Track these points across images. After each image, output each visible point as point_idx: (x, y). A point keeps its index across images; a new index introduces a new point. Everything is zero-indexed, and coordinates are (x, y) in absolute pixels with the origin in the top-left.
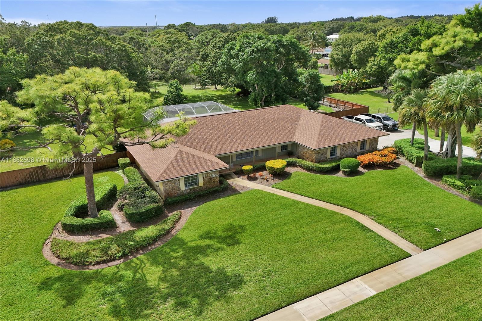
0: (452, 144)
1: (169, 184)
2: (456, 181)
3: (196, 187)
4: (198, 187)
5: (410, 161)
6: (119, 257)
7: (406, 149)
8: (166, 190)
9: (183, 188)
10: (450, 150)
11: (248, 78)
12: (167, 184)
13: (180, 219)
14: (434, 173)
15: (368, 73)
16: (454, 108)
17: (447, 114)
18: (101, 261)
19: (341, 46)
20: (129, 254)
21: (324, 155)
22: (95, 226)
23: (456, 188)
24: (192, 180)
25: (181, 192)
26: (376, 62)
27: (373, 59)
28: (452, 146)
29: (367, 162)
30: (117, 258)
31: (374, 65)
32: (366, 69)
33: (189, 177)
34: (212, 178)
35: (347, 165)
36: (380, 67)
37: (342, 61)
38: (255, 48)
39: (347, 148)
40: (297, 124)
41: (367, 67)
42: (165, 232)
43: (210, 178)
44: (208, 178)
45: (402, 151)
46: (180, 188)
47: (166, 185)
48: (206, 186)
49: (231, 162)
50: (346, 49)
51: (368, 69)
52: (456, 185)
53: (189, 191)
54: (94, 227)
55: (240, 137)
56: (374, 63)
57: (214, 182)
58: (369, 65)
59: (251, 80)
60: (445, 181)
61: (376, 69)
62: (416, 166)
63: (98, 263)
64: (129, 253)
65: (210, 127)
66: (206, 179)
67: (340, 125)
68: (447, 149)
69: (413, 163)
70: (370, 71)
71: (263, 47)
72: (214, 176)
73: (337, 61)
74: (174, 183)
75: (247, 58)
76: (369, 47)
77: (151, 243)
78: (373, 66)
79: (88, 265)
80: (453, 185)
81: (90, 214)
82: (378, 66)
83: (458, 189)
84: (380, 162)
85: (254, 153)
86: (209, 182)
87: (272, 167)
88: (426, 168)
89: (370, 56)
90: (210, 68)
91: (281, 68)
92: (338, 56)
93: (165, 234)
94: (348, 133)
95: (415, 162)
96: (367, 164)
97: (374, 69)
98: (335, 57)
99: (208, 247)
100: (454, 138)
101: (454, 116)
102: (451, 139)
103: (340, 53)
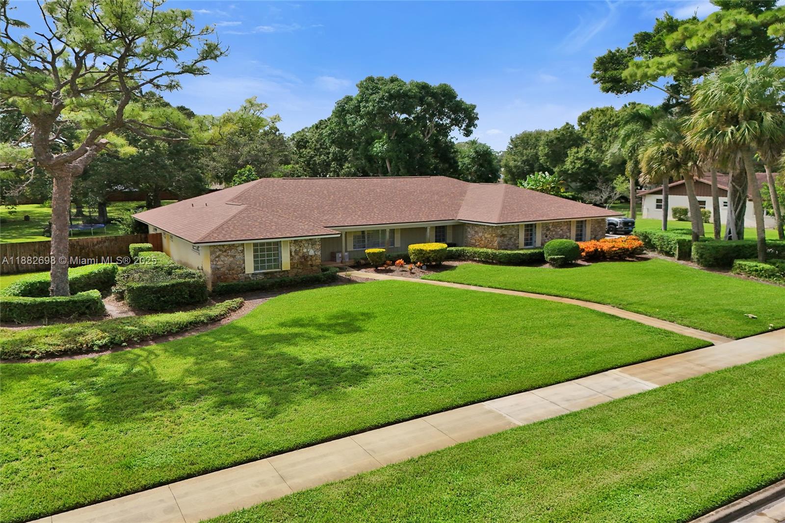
0: (736, 222)
1: (222, 258)
2: (758, 264)
3: (276, 272)
4: (279, 272)
5: (668, 254)
6: (100, 347)
7: (657, 234)
8: (215, 270)
9: (250, 269)
10: (735, 233)
11: (375, 149)
12: (219, 257)
13: (240, 308)
14: (716, 259)
15: (570, 172)
16: (741, 116)
17: (729, 130)
18: (57, 352)
19: (520, 148)
20: (124, 344)
21: (513, 240)
22: (58, 308)
23: (762, 276)
24: (269, 250)
25: (246, 278)
26: (580, 155)
27: (574, 150)
28: (736, 225)
29: (592, 249)
30: (96, 348)
31: (578, 159)
32: (565, 167)
33: (262, 244)
34: (307, 257)
35: (557, 247)
36: (587, 161)
37: (523, 170)
38: (387, 92)
39: (554, 233)
40: (463, 200)
41: (566, 163)
42: (208, 320)
43: (304, 256)
44: (301, 254)
45: (650, 240)
46: (244, 268)
47: (217, 259)
48: (295, 271)
49: (344, 250)
50: (530, 152)
51: (568, 165)
52: (761, 271)
53: (261, 277)
54: (57, 311)
55: (361, 208)
56: (577, 157)
57: (312, 265)
58: (569, 160)
59: (379, 153)
60: (740, 266)
61: (582, 165)
62: (679, 259)
63: (50, 355)
64: (123, 342)
65: (307, 193)
66: (297, 257)
67: (537, 198)
68: (728, 230)
69: (673, 255)
70: (572, 169)
71: (399, 91)
72: (312, 252)
73: (514, 170)
74: (234, 257)
75: (373, 110)
76: (567, 133)
77: (174, 331)
78: (576, 161)
79: (27, 358)
80: (756, 271)
81: (52, 291)
82: (583, 160)
83: (766, 277)
84: (614, 249)
85: (388, 233)
86: (301, 263)
87: (421, 250)
88: (700, 251)
89: (570, 147)
90: (311, 157)
91: (429, 136)
92: (516, 163)
93: (205, 321)
94: (553, 209)
95: (677, 253)
96: (592, 252)
97: (578, 165)
98: (512, 163)
99: (296, 335)
100: (738, 210)
101: (743, 129)
102: (733, 212)
103: (519, 159)
